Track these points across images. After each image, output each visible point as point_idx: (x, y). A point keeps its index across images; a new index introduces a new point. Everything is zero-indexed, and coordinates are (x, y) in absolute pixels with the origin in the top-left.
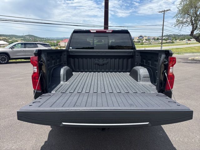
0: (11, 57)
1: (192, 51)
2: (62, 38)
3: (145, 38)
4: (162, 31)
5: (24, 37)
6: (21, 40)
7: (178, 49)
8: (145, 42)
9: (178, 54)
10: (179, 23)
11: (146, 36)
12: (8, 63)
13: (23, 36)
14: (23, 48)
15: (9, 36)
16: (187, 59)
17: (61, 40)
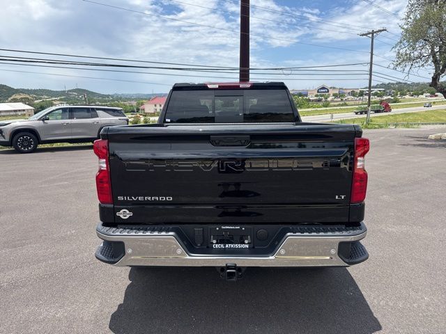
0: (43, 138)
1: (440, 120)
2: (148, 95)
3: (331, 92)
4: (368, 77)
5: (67, 94)
6: (61, 100)
7: (409, 114)
8: (332, 101)
9: (407, 126)
10: (404, 60)
11: (334, 88)
12: (35, 150)
13: (64, 91)
14: (67, 119)
15: (35, 92)
16: (426, 138)
17: (146, 99)
